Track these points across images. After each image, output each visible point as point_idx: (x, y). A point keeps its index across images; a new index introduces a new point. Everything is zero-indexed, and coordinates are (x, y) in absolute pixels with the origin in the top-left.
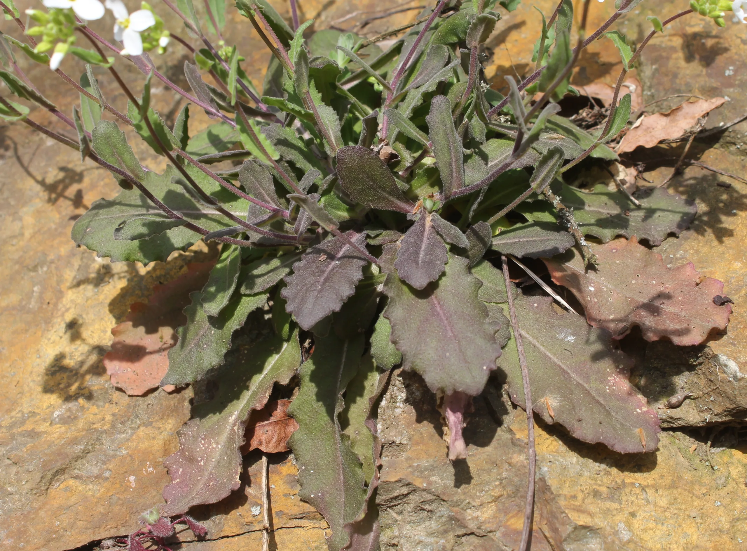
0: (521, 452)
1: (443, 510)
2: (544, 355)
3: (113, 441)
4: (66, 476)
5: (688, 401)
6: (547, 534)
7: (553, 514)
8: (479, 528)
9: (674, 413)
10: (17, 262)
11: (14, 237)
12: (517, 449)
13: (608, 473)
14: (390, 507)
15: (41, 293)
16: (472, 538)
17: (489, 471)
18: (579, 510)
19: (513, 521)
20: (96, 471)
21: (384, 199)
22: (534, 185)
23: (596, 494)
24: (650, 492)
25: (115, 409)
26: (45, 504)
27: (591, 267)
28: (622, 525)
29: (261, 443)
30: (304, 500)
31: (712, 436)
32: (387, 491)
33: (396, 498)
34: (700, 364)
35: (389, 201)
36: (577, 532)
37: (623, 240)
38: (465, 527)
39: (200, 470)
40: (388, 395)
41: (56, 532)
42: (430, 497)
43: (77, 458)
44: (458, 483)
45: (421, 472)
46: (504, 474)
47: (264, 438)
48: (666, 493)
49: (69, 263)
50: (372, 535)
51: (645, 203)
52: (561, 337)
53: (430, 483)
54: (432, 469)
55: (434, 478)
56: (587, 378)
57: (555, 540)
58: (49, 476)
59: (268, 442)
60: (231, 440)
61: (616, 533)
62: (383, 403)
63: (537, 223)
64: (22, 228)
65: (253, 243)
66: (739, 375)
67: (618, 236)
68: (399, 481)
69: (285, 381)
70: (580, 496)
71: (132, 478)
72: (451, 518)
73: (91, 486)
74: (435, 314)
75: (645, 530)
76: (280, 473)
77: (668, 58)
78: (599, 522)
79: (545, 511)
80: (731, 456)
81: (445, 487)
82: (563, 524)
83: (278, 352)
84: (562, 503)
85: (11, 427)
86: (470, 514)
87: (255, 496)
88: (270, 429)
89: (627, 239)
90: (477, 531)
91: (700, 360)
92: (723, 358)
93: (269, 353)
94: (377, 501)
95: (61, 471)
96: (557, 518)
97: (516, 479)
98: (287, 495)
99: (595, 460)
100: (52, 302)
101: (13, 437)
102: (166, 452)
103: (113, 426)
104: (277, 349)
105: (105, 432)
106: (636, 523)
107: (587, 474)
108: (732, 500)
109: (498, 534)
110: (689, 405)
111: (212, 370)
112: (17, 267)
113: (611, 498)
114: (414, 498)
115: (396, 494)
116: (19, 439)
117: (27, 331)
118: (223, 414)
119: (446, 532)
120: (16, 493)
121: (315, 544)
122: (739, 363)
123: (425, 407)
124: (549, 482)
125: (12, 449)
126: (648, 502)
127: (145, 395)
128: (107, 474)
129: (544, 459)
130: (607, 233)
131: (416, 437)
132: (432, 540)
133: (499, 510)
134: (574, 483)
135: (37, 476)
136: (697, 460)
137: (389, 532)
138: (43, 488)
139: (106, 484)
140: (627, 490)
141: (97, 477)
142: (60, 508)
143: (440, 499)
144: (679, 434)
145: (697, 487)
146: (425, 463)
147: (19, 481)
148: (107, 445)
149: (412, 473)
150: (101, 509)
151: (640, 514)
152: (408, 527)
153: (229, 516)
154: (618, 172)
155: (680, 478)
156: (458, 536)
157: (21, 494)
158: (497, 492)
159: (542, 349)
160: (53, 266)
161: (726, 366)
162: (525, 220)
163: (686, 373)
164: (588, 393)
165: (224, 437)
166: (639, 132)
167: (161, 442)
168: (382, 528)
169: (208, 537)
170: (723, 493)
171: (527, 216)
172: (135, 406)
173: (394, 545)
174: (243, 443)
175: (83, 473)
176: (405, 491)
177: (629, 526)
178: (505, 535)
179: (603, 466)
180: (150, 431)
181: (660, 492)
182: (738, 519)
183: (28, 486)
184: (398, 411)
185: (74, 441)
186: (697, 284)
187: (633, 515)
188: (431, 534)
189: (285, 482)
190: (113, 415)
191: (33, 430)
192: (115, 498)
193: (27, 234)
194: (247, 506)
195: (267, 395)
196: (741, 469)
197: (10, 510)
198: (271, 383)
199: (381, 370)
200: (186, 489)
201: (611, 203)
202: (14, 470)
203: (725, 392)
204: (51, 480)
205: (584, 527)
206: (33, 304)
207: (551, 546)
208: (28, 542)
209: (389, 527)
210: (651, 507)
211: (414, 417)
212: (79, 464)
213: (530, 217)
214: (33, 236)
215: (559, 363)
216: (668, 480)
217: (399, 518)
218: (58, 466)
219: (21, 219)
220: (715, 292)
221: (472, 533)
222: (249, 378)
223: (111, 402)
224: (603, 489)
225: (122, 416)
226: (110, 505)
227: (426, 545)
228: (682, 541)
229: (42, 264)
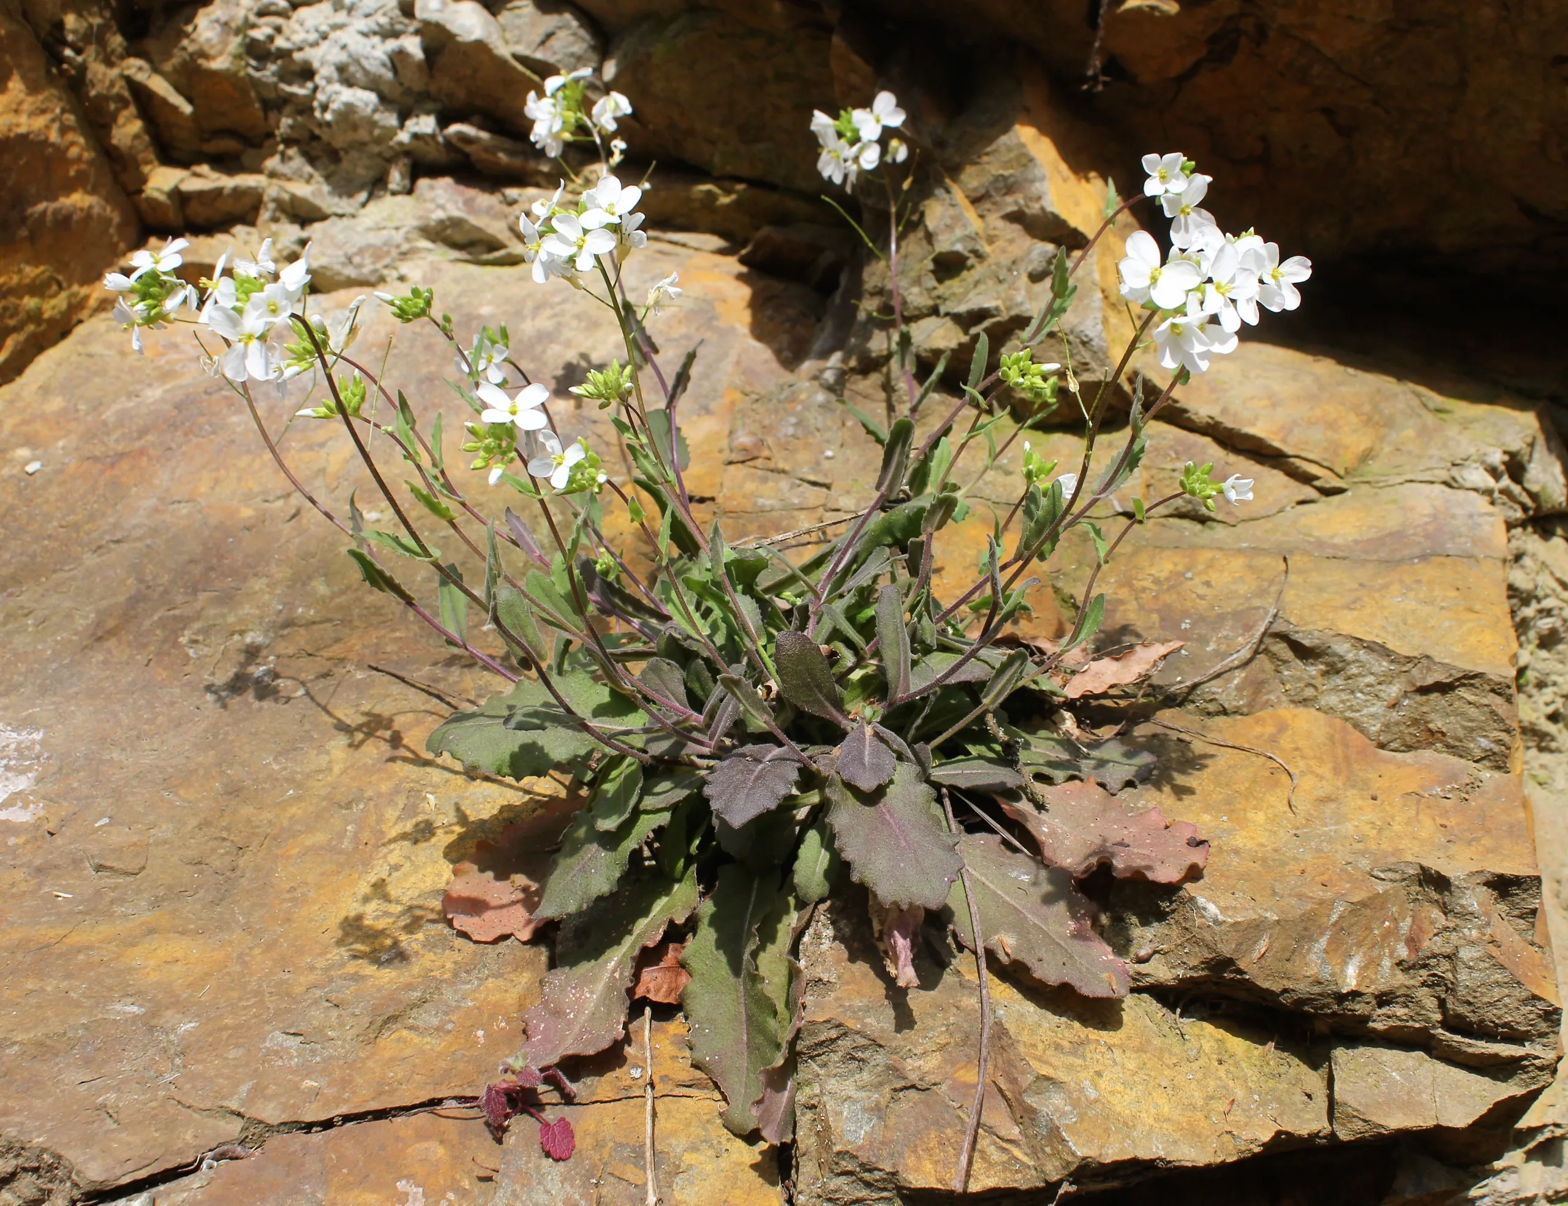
0: (971, 994)
1: (880, 1059)
2: (995, 893)
3: (455, 992)
4: (399, 1025)
5: (1157, 956)
6: (1003, 1087)
7: (1010, 1063)
8: (921, 1079)
9: (1143, 968)
10: (324, 799)
11: (320, 771)
12: (966, 992)
13: (1068, 1027)
14: (812, 1058)
15: (356, 833)
16: (912, 1093)
17: (933, 1016)
18: (1040, 1060)
19: (961, 1072)
20: (435, 1022)
21: (819, 702)
22: (986, 701)
23: (1058, 1047)
24: (1117, 1052)
25: (457, 957)
26: (373, 1054)
27: (1040, 807)
28: (1088, 1083)
29: (648, 991)
30: (696, 1066)
31: (1182, 1003)
32: (813, 1034)
33: (821, 1044)
34: (1173, 911)
35: (824, 707)
36: (1038, 1083)
37: (1077, 782)
38: (905, 1078)
39: (570, 1023)
40: (811, 930)
41: (389, 1084)
42: (862, 1041)
43: (413, 1006)
44: (899, 1029)
45: (854, 1012)
46: (952, 1020)
47: (651, 986)
48: (1134, 1056)
49: (391, 802)
50: (786, 1094)
51: (1095, 753)
52: (1014, 874)
53: (864, 1025)
54: (867, 1010)
55: (868, 1020)
56: (1045, 920)
57: (1013, 1092)
58: (379, 1022)
59: (657, 991)
60: (610, 987)
61: (1082, 1090)
62: (806, 939)
63: (980, 757)
64: (330, 762)
65: (653, 757)
66: (1221, 918)
67: (1072, 778)
68: (828, 1021)
69: (680, 920)
70: (1041, 1046)
71: (480, 1033)
72: (889, 1068)
73: (429, 1039)
74: (884, 822)
75: (1112, 1093)
76: (665, 1032)
77: (1114, 611)
78: (1061, 1075)
79: (1000, 1061)
80: (1202, 1029)
81: (882, 1030)
82: (1023, 1073)
83: (667, 895)
84: (1021, 1049)
85: (327, 969)
86: (910, 1063)
87: (636, 1057)
88: (660, 975)
89: (1082, 780)
90: (919, 1084)
91: (1174, 906)
92: (1201, 901)
93: (658, 896)
94: (798, 1048)
95: (393, 1019)
96: (1015, 1067)
97: (965, 1025)
98: (674, 1058)
99: (1055, 1013)
100: (370, 843)
101: (331, 980)
102: (521, 1007)
103: (456, 975)
104: (667, 890)
105: (445, 981)
106: (1103, 1083)
107: (1046, 1025)
108: (1205, 1076)
109: (944, 1087)
110: (1159, 960)
111: (600, 899)
112: (324, 803)
113: (1074, 1053)
114: (845, 1044)
115: (823, 1038)
116: (339, 982)
117: (339, 873)
118: (601, 960)
119: (881, 1084)
120: (339, 1039)
121: (705, 1118)
122: (1218, 907)
123: (856, 945)
124: (1007, 1026)
125: (331, 991)
126: (1114, 1061)
127: (495, 942)
128: (450, 1026)
129: (998, 1003)
130: (1059, 775)
131: (846, 976)
132: (864, 1094)
133: (945, 1061)
134: (1033, 1032)
135: (366, 1020)
136: (1166, 1028)
137: (807, 1090)
138: (372, 1036)
139: (449, 1038)
140: (1092, 1047)
141: (437, 1029)
142: (392, 1059)
143: (876, 1044)
144: (1145, 996)
145: (1166, 1056)
146: (858, 1003)
147: (342, 1025)
148: (448, 995)
149: (844, 1012)
150: (443, 1065)
151: (1107, 1075)
152: (833, 1081)
153: (603, 1079)
154: (1064, 720)
155: (1148, 1042)
156: (895, 1090)
157: (344, 1040)
158: (942, 1040)
159: (992, 886)
160: (372, 803)
161: (1204, 909)
162: (968, 753)
163: (1155, 924)
164: (1046, 934)
165: (600, 987)
166: (1087, 677)
167: (515, 996)
168: (799, 1086)
169: (576, 1101)
170: (1195, 1065)
171: (970, 748)
172: (483, 955)
173: (814, 1107)
174: (630, 985)
175: (420, 1023)
176: (833, 1034)
177: (1095, 1086)
178: (952, 1088)
179: (1064, 1019)
180: (500, 982)
181: (1128, 1054)
182: (1212, 1098)
183: (354, 1031)
184: (824, 947)
185: (410, 987)
186: (1167, 827)
187: (1099, 1074)
188: (862, 1088)
189: (672, 1043)
190: (455, 963)
191: (356, 973)
192: (459, 1054)
193: (337, 769)
194: (625, 1068)
195: (661, 931)
196: (1213, 1043)
197: (331, 1057)
198: (666, 919)
199: (801, 905)
200: (549, 1046)
201: (1058, 747)
202: (335, 1013)
203: (1203, 940)
204: (382, 1027)
205: (1047, 1078)
206: (346, 844)
207: (1007, 1100)
208: (354, 1093)
209: (809, 1083)
210: (1119, 1068)
211: (846, 955)
212: (414, 1013)
213: (973, 750)
214: (343, 772)
215: (1012, 902)
216: (1136, 1042)
217: (822, 1072)
218: (390, 1012)
219: (328, 753)
220: (1188, 834)
221: (913, 1087)
222: (633, 922)
223: (452, 948)
224: (1065, 1043)
225: (467, 964)
226: (454, 1061)
227: (855, 1101)
228: (1153, 1111)
229: (357, 800)
